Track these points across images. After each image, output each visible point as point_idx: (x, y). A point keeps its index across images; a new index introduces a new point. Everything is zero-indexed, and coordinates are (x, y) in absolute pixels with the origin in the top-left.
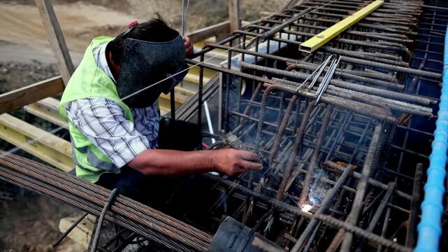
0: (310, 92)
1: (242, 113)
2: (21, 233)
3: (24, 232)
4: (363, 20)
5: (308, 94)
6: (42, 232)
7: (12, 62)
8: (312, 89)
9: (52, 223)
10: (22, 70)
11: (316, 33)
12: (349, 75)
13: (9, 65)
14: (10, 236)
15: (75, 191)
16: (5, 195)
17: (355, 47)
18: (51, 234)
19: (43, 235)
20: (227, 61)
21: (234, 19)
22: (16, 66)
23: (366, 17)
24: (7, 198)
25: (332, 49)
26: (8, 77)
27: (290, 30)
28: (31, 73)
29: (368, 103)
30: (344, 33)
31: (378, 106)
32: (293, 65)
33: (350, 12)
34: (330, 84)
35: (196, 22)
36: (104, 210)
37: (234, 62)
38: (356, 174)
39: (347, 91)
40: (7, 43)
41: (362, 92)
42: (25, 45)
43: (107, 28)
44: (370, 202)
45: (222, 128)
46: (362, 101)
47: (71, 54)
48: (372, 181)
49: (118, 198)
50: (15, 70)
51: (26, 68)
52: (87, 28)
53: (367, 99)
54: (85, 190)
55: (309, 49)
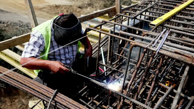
0: (153, 48)
1: (119, 54)
2: (9, 104)
3: (10, 104)
4: (184, 9)
5: (152, 49)
6: (19, 105)
7: (9, 21)
8: (155, 46)
9: (23, 101)
10: (13, 25)
11: (159, 16)
12: (174, 40)
13: (8, 22)
14: (4, 106)
15: (38, 90)
16: (2, 86)
17: (179, 25)
18: (23, 106)
19: (19, 106)
20: (113, 27)
21: (118, 5)
22: (11, 23)
23: (186, 7)
24: (3, 87)
25: (166, 25)
26: (7, 28)
27: (145, 14)
28: (18, 27)
29: (183, 55)
30: (174, 16)
31: (188, 57)
32: (146, 33)
33: (178, 4)
34: (164, 44)
35: (99, 4)
36: (51, 100)
37: (117, 28)
38: (175, 91)
39: (172, 48)
40: (8, 12)
41: (180, 49)
42: (15, 13)
43: (55, 6)
44: (182, 105)
45: (109, 60)
46: (180, 54)
47: (37, 18)
48: (183, 95)
49: (57, 94)
50: (10, 25)
51: (16, 24)
52: (45, 5)
53: (182, 53)
54: (42, 89)
55: (154, 25)
